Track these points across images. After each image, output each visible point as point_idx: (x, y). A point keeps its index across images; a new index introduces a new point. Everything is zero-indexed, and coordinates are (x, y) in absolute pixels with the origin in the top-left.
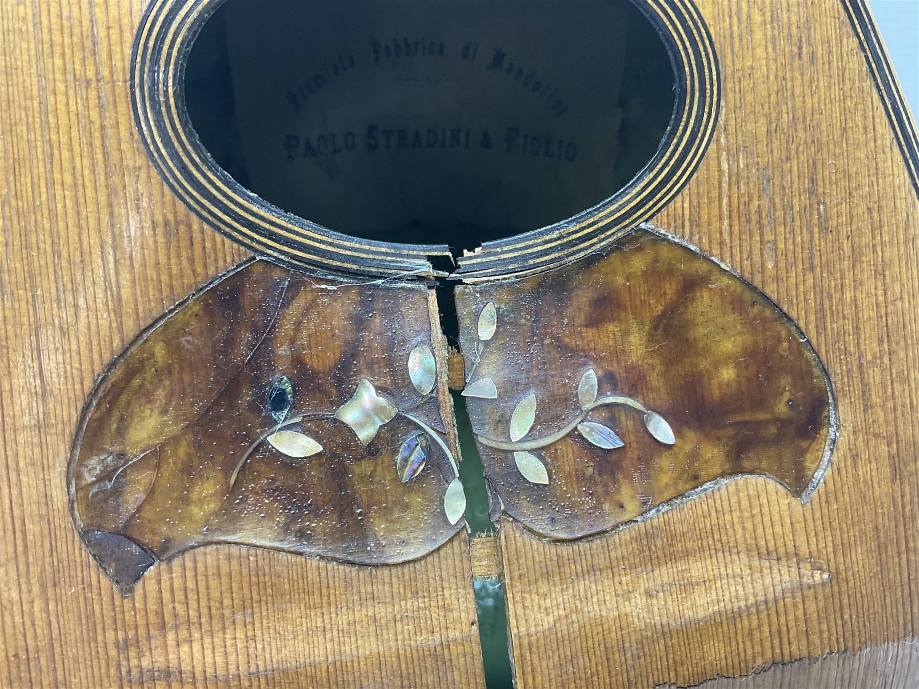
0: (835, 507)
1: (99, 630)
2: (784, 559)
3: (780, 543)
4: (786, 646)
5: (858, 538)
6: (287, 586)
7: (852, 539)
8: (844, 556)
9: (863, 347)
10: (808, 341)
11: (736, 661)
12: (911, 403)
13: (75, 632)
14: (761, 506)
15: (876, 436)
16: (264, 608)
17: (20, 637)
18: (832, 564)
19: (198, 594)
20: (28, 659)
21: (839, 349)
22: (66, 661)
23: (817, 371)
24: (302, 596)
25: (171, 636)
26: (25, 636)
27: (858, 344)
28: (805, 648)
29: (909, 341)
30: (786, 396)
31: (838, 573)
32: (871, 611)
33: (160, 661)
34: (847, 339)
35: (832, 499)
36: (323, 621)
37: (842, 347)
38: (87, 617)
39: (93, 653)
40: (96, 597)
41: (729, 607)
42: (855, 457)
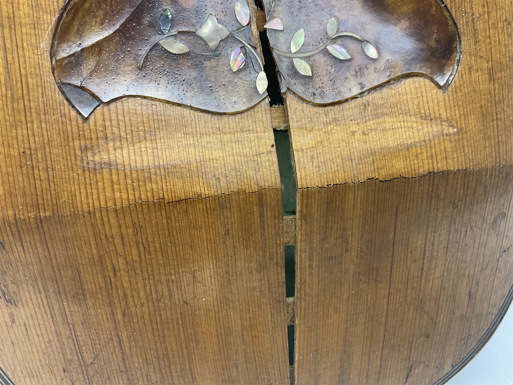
0: (460, 94)
1: (70, 140)
2: (434, 120)
3: (432, 111)
4: (435, 164)
5: (472, 111)
6: (173, 122)
7: (469, 112)
8: (465, 120)
9: (474, 9)
10: (445, 6)
11: (410, 170)
12: (499, 40)
13: (57, 140)
14: (422, 92)
15: (481, 57)
16: (161, 132)
17: (26, 142)
18: (459, 124)
19: (125, 122)
20: (31, 154)
21: (462, 10)
22: (52, 156)
23: (450, 22)
24: (182, 127)
25: (111, 144)
26: (29, 141)
27: (472, 7)
28: (445, 165)
29: (498, 7)
30: (435, 36)
31: (462, 129)
32: (479, 149)
33: (105, 157)
34: (466, 4)
35: (458, 90)
36: (194, 141)
37: (463, 9)
38: (64, 132)
39: (67, 152)
40: (68, 122)
41: (406, 142)
42: (470, 68)
